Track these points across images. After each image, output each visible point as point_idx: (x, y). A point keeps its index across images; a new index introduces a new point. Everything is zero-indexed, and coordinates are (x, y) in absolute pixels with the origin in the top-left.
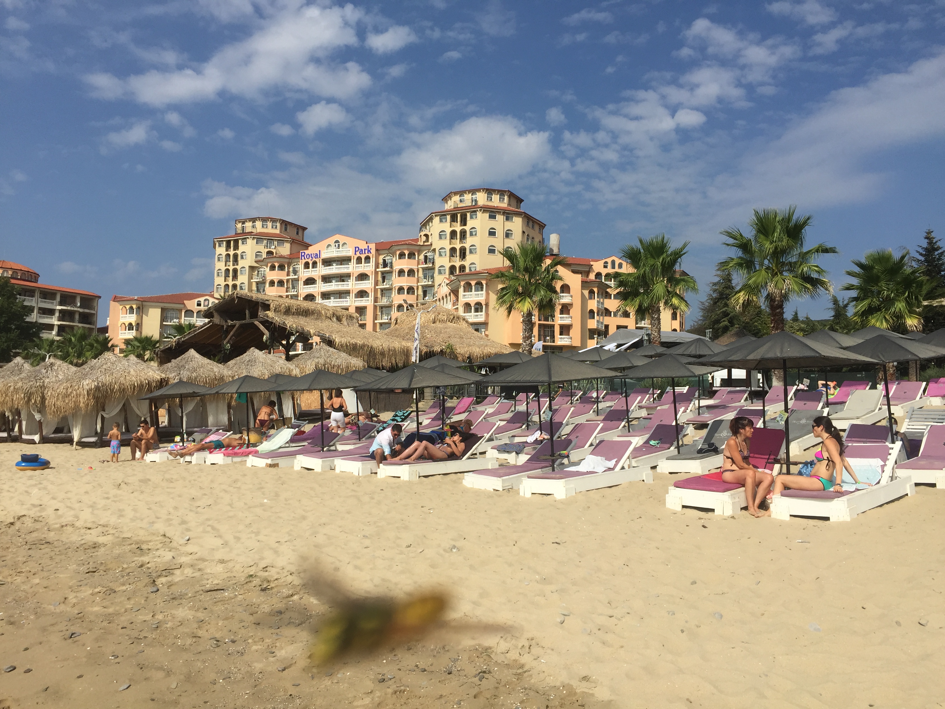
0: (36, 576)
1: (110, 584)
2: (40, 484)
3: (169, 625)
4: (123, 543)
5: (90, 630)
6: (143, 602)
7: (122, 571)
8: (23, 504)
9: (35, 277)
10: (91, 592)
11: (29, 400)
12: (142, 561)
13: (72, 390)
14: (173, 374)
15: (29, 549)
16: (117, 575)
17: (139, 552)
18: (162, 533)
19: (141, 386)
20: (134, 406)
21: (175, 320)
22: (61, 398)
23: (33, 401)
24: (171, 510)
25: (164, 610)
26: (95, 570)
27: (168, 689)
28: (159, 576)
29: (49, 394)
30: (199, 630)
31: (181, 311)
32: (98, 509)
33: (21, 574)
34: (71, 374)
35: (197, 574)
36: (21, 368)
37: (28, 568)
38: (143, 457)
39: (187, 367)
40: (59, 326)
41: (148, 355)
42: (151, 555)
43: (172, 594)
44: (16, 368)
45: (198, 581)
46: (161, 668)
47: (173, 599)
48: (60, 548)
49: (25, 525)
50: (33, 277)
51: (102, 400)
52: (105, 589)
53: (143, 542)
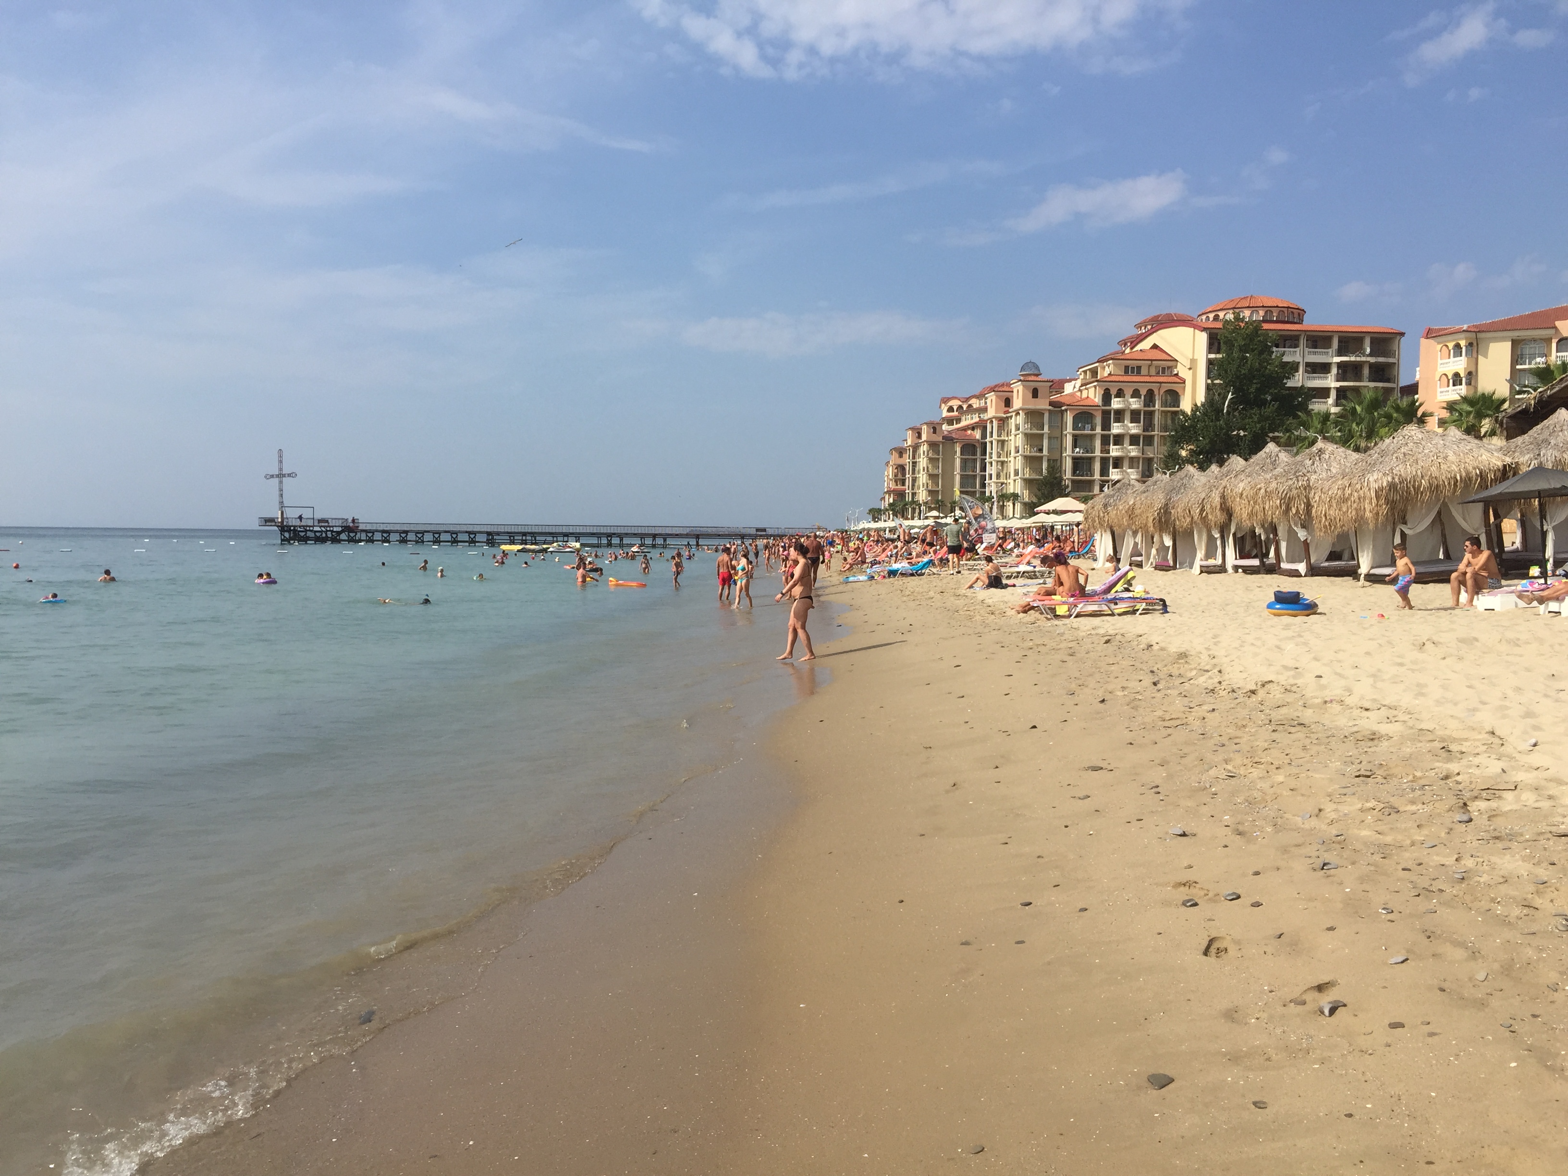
0: (1280, 770)
1: (1392, 799)
2: (1300, 636)
3: (1484, 878)
4: (1420, 738)
5: (1353, 863)
6: (1443, 835)
7: (1412, 781)
8: (1270, 665)
9: (1299, 314)
10: (1360, 806)
11: (1288, 509)
12: (1448, 769)
13: (1352, 491)
14: (1527, 457)
15: (1274, 731)
16: (1405, 786)
17: (1443, 754)
18: (1489, 728)
19: (1467, 481)
20: (1456, 513)
21: (1538, 360)
22: (1334, 505)
23: (1294, 510)
24: (1510, 693)
25: (1478, 854)
26: (1369, 773)
27: (1470, 979)
28: (1476, 797)
29: (1317, 498)
30: (1537, 897)
31: (1549, 341)
32: (1383, 680)
33: (1260, 766)
34: (1349, 465)
35: (1545, 804)
36: (1275, 460)
37: (1269, 759)
38: (1471, 600)
39: (1553, 442)
40: (1339, 390)
41: (1487, 426)
42: (1464, 762)
43: (1495, 830)
44: (1268, 460)
45: (1546, 817)
46: (1462, 945)
47: (1497, 838)
48: (1320, 735)
49: (1271, 696)
50: (1296, 315)
51: (1401, 506)
52: (1382, 806)
53: (1454, 740)
